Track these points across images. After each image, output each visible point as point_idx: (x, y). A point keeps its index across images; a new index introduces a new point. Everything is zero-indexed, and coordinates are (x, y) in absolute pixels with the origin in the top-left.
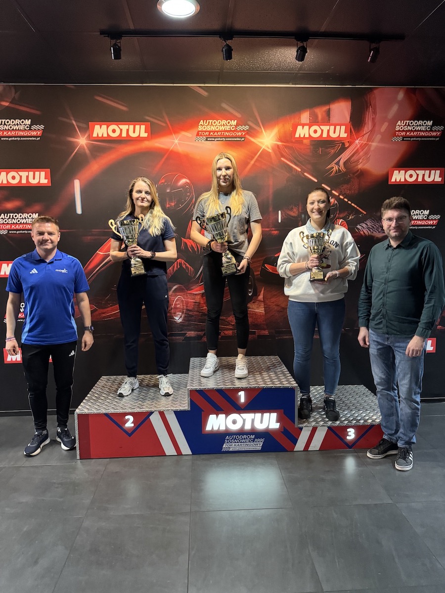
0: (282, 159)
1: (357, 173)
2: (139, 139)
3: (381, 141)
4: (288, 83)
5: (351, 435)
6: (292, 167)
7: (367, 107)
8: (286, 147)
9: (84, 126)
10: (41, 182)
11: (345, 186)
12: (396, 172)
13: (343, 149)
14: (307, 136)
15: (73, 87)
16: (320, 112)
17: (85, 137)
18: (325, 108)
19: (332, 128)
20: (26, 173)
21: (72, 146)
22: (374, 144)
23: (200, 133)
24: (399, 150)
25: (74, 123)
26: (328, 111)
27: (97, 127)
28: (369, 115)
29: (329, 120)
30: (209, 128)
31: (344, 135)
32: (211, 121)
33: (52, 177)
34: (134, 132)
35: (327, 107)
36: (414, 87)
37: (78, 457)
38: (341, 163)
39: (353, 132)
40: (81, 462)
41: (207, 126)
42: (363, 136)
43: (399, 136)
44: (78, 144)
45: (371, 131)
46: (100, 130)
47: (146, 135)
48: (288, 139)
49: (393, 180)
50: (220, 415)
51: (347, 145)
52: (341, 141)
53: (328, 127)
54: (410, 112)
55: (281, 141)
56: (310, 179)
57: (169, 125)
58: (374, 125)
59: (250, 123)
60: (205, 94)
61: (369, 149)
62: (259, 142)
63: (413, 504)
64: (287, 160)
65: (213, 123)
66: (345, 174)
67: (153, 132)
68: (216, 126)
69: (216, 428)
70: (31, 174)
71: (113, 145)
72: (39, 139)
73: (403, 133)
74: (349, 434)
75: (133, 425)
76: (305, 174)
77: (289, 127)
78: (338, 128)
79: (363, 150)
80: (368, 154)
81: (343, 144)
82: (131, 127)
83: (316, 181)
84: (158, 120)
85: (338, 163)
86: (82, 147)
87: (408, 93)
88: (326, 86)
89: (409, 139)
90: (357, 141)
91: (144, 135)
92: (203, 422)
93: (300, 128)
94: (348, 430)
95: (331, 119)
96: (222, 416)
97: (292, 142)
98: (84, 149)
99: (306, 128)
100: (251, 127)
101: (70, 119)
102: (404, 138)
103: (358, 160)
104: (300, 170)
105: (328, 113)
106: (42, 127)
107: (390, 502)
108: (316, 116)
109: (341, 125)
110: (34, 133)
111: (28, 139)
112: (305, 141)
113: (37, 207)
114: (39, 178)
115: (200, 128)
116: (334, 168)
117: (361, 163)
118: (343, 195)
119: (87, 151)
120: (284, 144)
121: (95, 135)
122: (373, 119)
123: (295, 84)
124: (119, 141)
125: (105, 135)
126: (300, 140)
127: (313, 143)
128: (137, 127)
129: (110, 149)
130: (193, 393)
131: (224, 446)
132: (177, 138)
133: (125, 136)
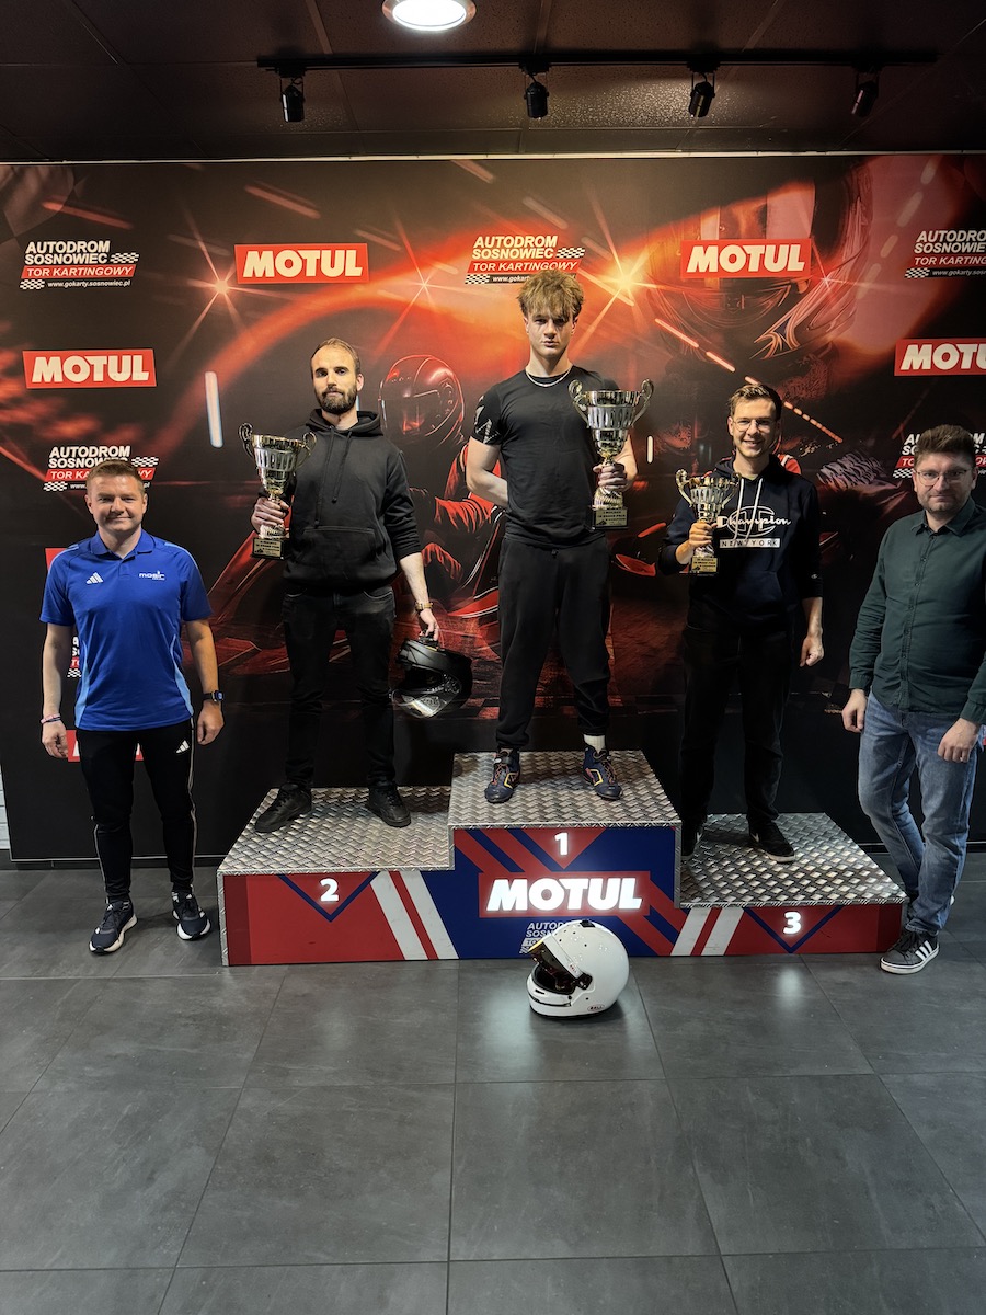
0: (657, 321)
1: (825, 352)
2: (344, 282)
3: (879, 279)
4: (674, 149)
5: (794, 924)
6: (679, 339)
7: (852, 201)
8: (666, 294)
9: (224, 253)
10: (134, 378)
11: (797, 381)
12: (912, 349)
13: (795, 298)
14: (713, 269)
15: (198, 167)
16: (744, 213)
17: (227, 279)
18: (756, 205)
19: (771, 249)
20: (103, 360)
21: (199, 297)
22: (865, 286)
23: (477, 265)
24: (920, 298)
25: (203, 247)
26: (761, 212)
27: (252, 256)
28: (854, 218)
29: (765, 232)
30: (496, 255)
31: (796, 266)
32: (500, 238)
33: (159, 366)
34: (332, 266)
35: (762, 203)
36: (959, 152)
37: (225, 961)
38: (790, 329)
39: (818, 258)
40: (231, 972)
41: (491, 249)
42: (840, 267)
43: (922, 268)
44: (210, 292)
45: (859, 255)
46: (260, 263)
47: (358, 272)
48: (671, 276)
49: (905, 366)
50: (516, 881)
51: (803, 288)
52: (786, 279)
53: (759, 249)
54: (948, 212)
55: (656, 282)
56: (720, 366)
57: (409, 249)
58: (865, 243)
59: (587, 242)
60: (486, 176)
61: (853, 297)
62: (607, 284)
63: (916, 1078)
64: (667, 322)
65: (505, 242)
66: (798, 353)
67: (377, 264)
68: (511, 249)
69: (507, 907)
70: (113, 360)
71: (287, 296)
72: (127, 283)
73: (932, 260)
74: (789, 922)
75: (336, 898)
76: (709, 354)
77: (673, 249)
78: (784, 249)
79: (839, 299)
80: (851, 309)
81: (795, 286)
82: (327, 254)
83: (732, 369)
84: (385, 238)
85: (781, 330)
86: (220, 300)
87: (946, 166)
88: (760, 154)
89: (945, 273)
90: (826, 280)
91: (354, 271)
92: (479, 894)
93: (697, 251)
94: (787, 915)
95: (769, 230)
96: (520, 884)
97: (679, 283)
98: (225, 305)
99: (713, 250)
100: (588, 251)
101: (194, 239)
102: (932, 270)
103: (826, 324)
104: (696, 345)
105: (763, 216)
106: (134, 257)
107: (868, 1070)
108: (737, 224)
109: (790, 243)
110: (118, 271)
111: (106, 284)
112: (709, 281)
113: (128, 434)
114: (131, 369)
115: (477, 255)
116: (774, 342)
117: (834, 328)
118: (791, 402)
119: (232, 310)
120: (662, 287)
121: (248, 273)
122: (864, 229)
123: (690, 151)
124: (301, 286)
125: (270, 274)
126: (699, 279)
127: (727, 285)
128: (340, 254)
129: (282, 303)
130: (459, 834)
131: (525, 943)
132: (425, 278)
133: (314, 275)
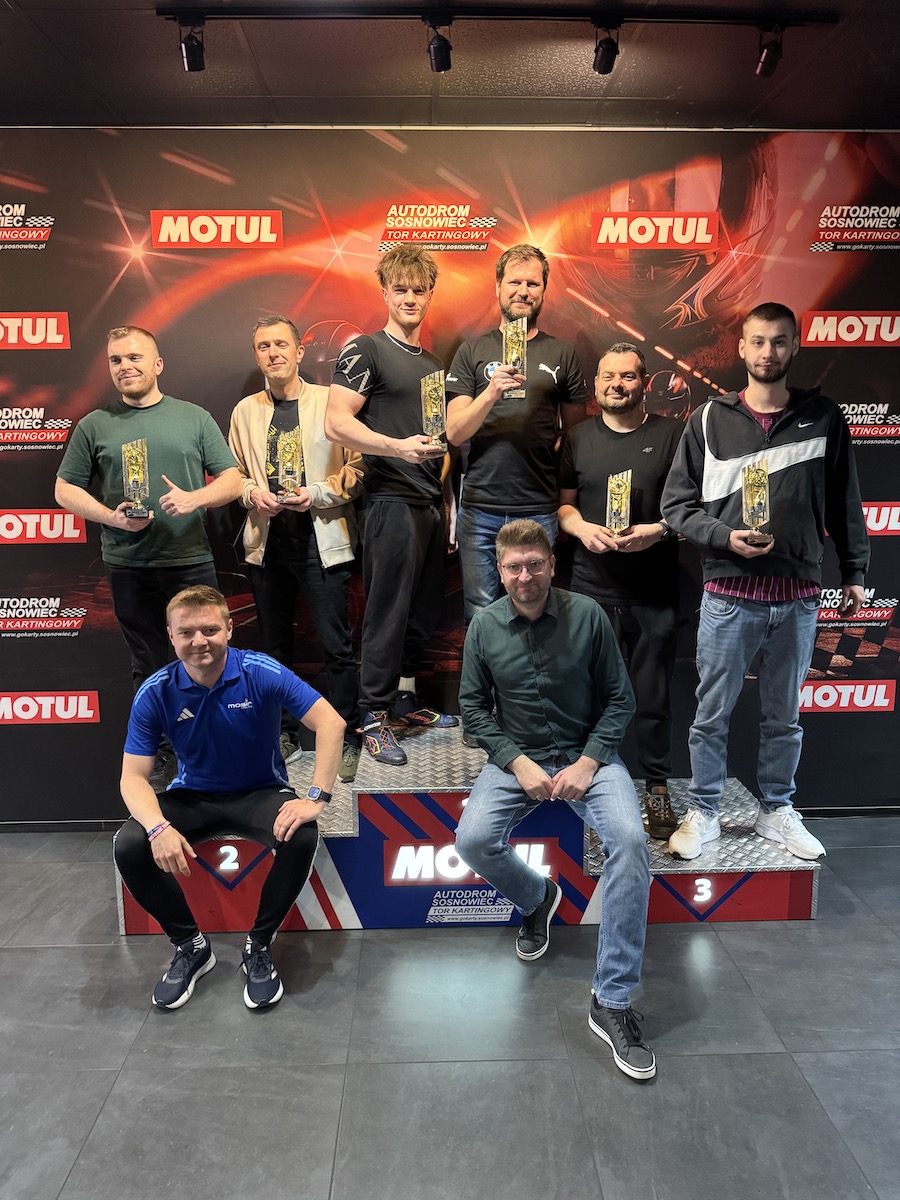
0: (569, 290)
1: (734, 322)
2: (258, 247)
3: (785, 252)
4: (583, 123)
5: (704, 892)
6: (590, 308)
7: (757, 176)
8: (577, 263)
9: (140, 218)
10: (49, 341)
11: (705, 351)
12: (818, 321)
13: (703, 269)
14: (623, 240)
15: (114, 132)
16: (653, 186)
17: (143, 242)
18: (664, 179)
19: (679, 222)
20: (17, 322)
21: (113, 262)
22: (770, 259)
23: (390, 233)
24: (823, 269)
25: (118, 211)
26: (670, 186)
27: (167, 221)
28: (760, 192)
29: (673, 205)
30: (410, 223)
31: (704, 238)
32: (413, 207)
33: (73, 329)
34: (247, 232)
35: (669, 177)
36: (861, 131)
37: (122, 931)
38: (698, 300)
39: (725, 231)
40: (128, 941)
41: (405, 218)
42: (747, 240)
43: (827, 241)
44: (126, 257)
45: (765, 229)
46: (174, 229)
47: (272, 238)
48: (583, 246)
49: (811, 337)
50: (422, 848)
51: (711, 260)
52: (697, 250)
54: (850, 187)
56: (630, 335)
57: (323, 216)
58: (771, 217)
59: (499, 211)
60: (401, 147)
61: (759, 270)
63: (829, 1055)
64: (579, 291)
65: (418, 211)
66: (706, 325)
67: (290, 232)
68: (424, 217)
69: (413, 876)
70: (28, 322)
71: (201, 261)
72: (43, 246)
73: (837, 235)
74: (700, 890)
75: (236, 866)
76: (619, 323)
77: (584, 220)
78: (692, 222)
79: (745, 271)
80: (757, 282)
81: (703, 258)
82: (242, 221)
83: (642, 339)
84: (298, 204)
85: (690, 301)
86: (135, 264)
87: (847, 143)
88: (668, 129)
89: (849, 247)
90: (733, 253)
91: (269, 237)
92: (384, 862)
93: (607, 222)
94: (698, 882)
95: (677, 202)
96: (427, 850)
97: (590, 254)
98: (140, 269)
99: (622, 222)
100: (500, 221)
101: (110, 204)
102: (836, 244)
103: (734, 295)
104: (607, 315)
105: (671, 189)
106: (49, 221)
107: (780, 1048)
108: (644, 197)
109: (698, 216)
110: (33, 235)
111: (21, 247)
112: (619, 252)
113: (42, 396)
114: (45, 332)
115: (390, 223)
116: (683, 312)
117: (741, 299)
118: (700, 371)
119: (147, 274)
120: (573, 257)
121: (163, 238)
122: (770, 203)
123: (599, 125)
124: (217, 251)
125: (185, 239)
126: (609, 249)
127: (636, 255)
128: (254, 220)
129: (196, 266)
130: (363, 799)
131: (431, 912)
132: (339, 245)
133: (228, 240)
